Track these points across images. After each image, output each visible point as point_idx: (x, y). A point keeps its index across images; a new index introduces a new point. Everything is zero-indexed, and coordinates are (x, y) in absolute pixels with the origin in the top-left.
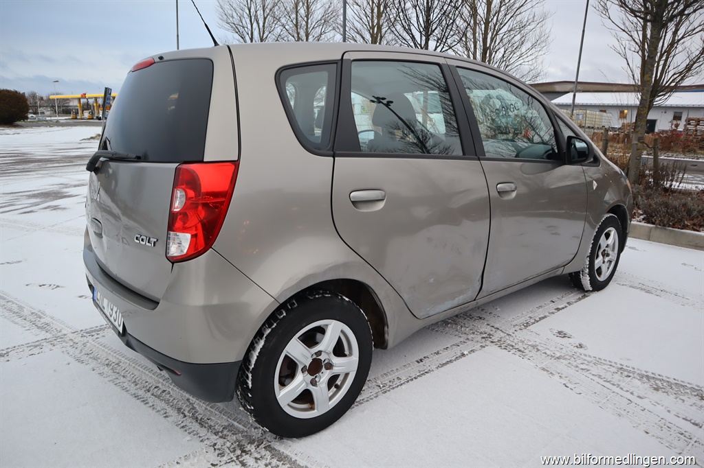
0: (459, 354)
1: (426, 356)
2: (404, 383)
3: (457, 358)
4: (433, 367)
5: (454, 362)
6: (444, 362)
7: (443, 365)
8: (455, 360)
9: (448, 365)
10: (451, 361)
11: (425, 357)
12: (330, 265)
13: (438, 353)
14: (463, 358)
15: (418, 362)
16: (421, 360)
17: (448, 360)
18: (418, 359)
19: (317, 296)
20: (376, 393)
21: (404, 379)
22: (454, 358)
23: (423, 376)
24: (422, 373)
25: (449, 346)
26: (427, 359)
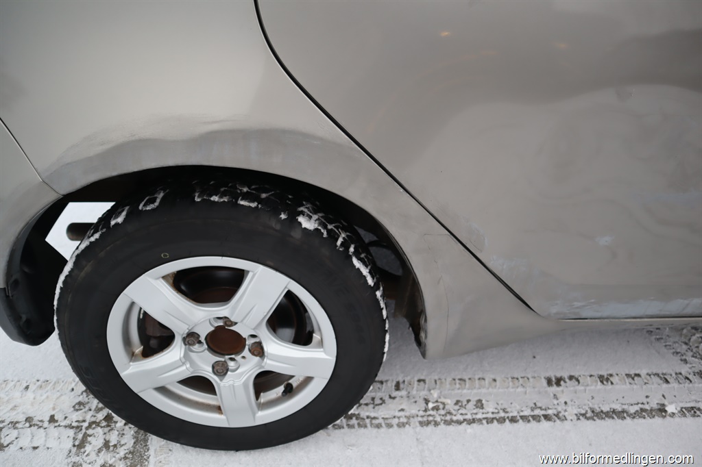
0: (654, 404)
1: (576, 374)
2: (480, 420)
3: (641, 413)
4: (571, 411)
5: (628, 420)
6: (606, 408)
7: (598, 415)
8: (633, 416)
9: (609, 422)
10: (621, 414)
11: (571, 378)
12: (215, 127)
13: (603, 379)
14: (658, 421)
15: (549, 382)
16: (559, 381)
17: (618, 408)
18: (553, 374)
19: (215, 198)
20: (408, 418)
21: (490, 408)
22: (632, 410)
23: (533, 423)
24: (537, 412)
25: (643, 372)
26: (574, 382)
